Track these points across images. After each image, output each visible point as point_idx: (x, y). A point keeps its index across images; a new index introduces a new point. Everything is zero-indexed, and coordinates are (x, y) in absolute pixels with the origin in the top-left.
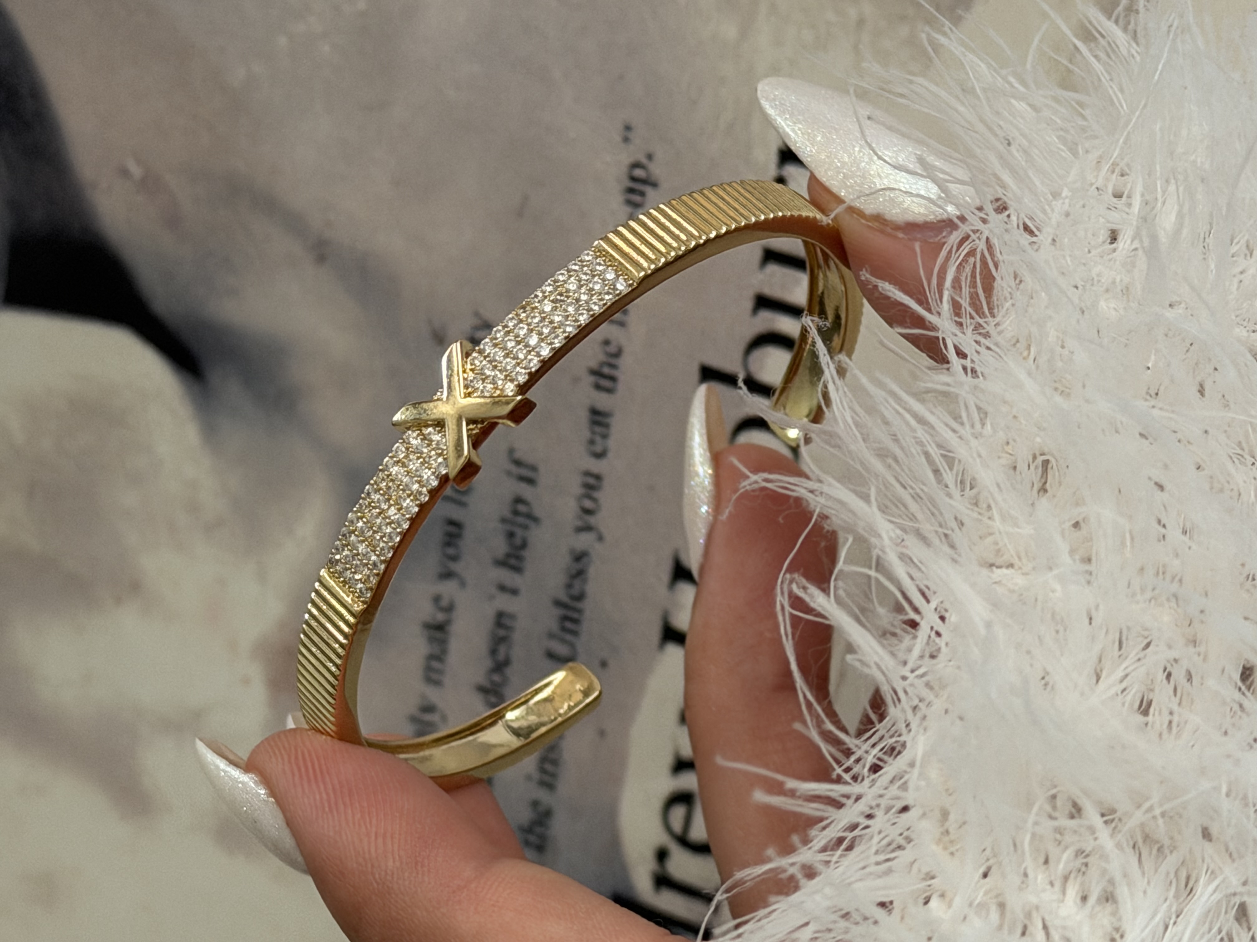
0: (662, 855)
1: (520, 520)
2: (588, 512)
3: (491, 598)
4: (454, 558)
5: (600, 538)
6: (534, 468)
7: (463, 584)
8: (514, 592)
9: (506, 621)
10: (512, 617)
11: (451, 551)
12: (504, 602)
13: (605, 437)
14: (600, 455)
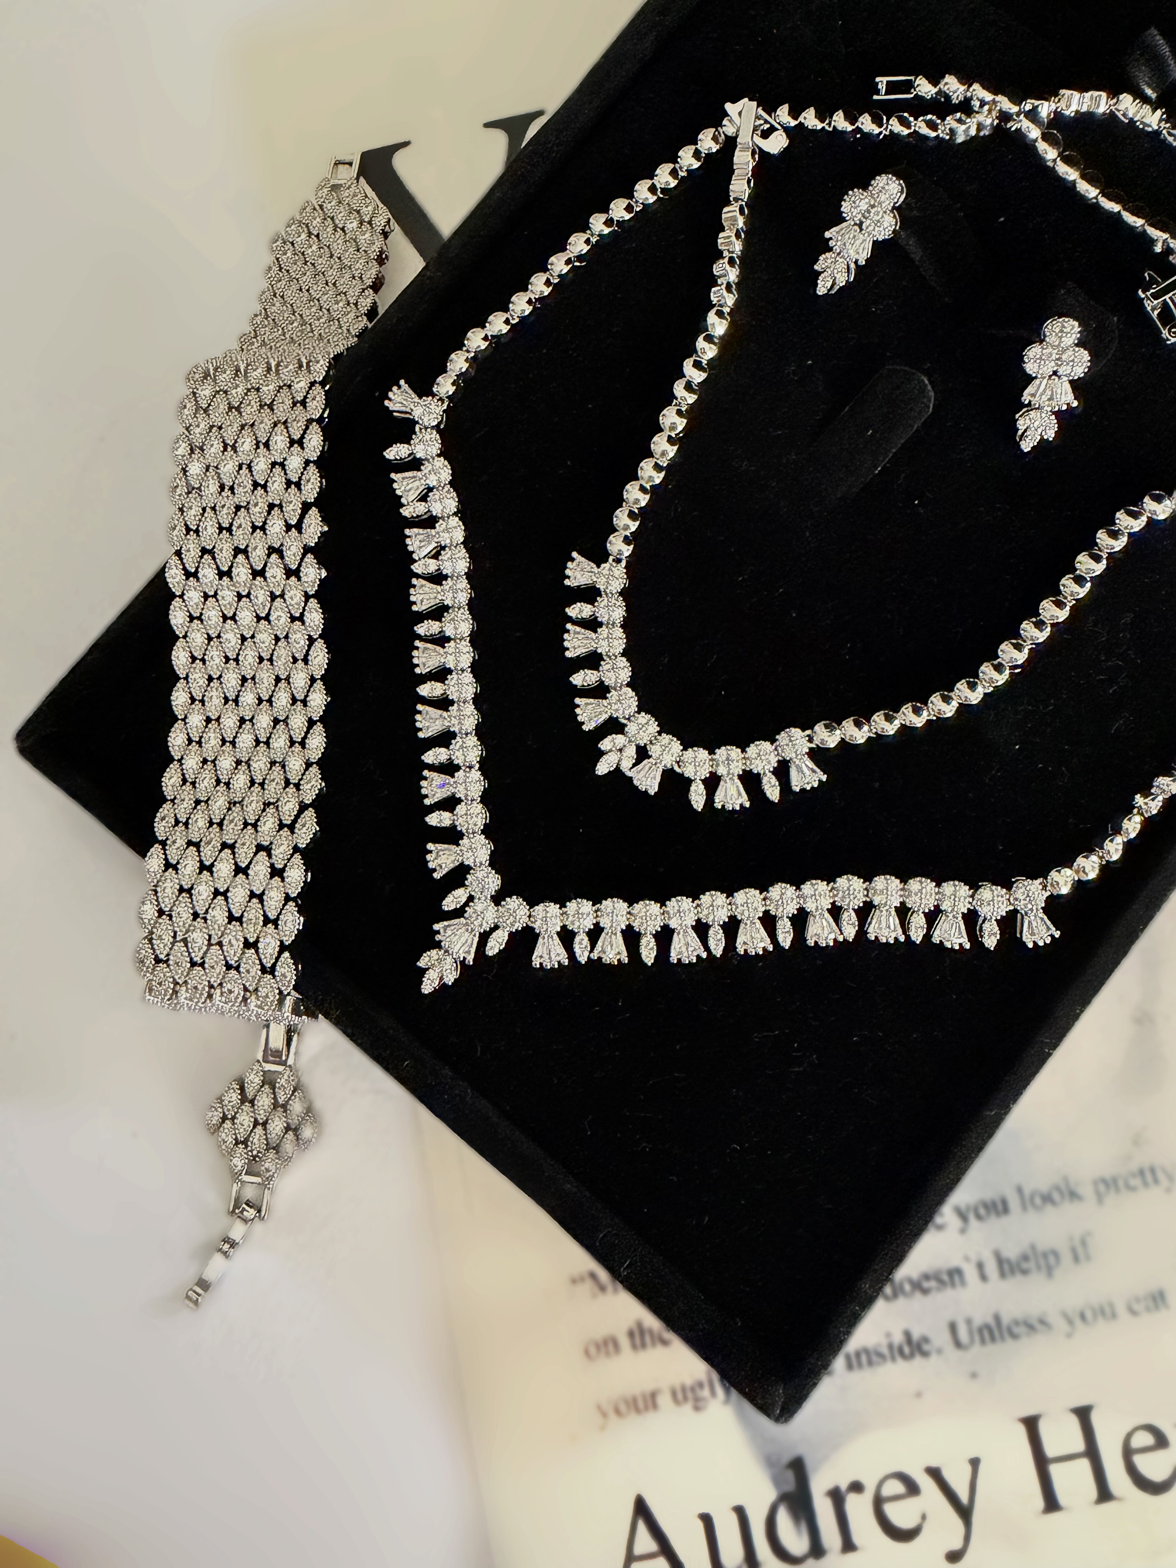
0: (857, 1487)
1: (1042, 1262)
2: (1083, 1317)
3: (967, 1259)
4: (979, 1217)
5: (1069, 1335)
6: (1088, 1258)
7: (963, 1231)
8: (983, 1277)
9: (957, 1279)
10: (963, 1283)
11: (982, 1211)
12: (970, 1273)
13: (1148, 1310)
14: (1133, 1312)
